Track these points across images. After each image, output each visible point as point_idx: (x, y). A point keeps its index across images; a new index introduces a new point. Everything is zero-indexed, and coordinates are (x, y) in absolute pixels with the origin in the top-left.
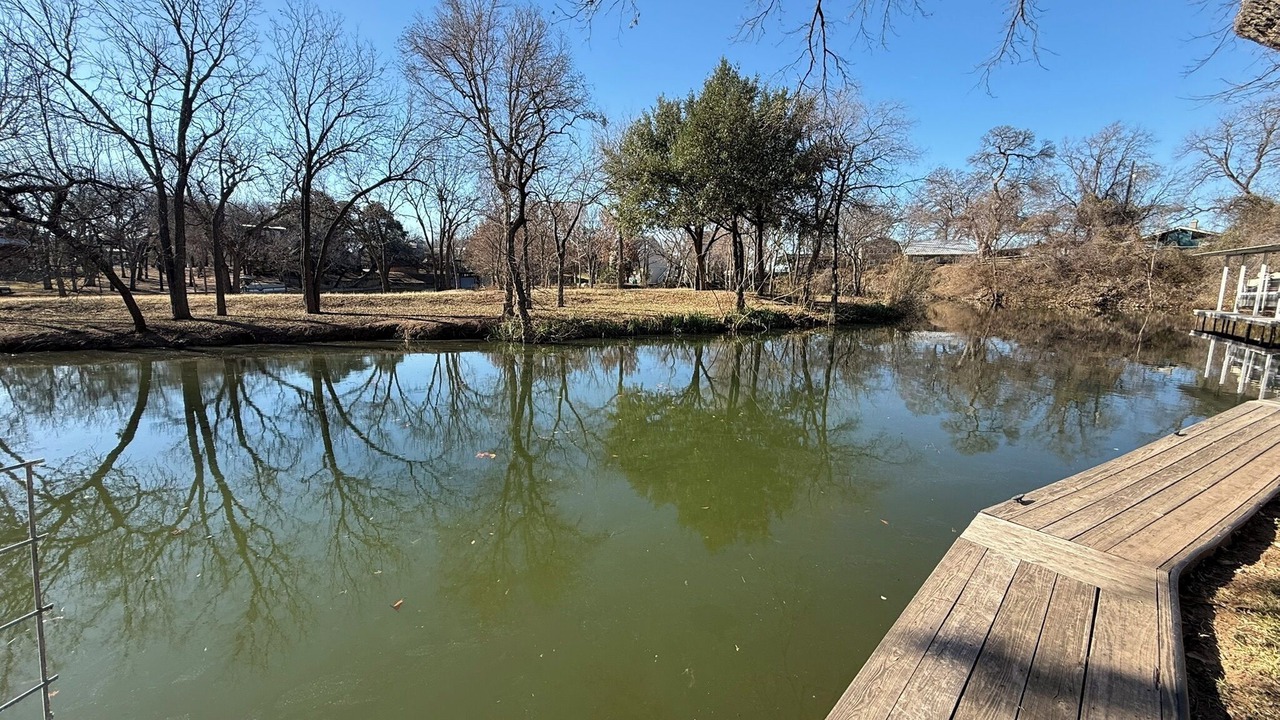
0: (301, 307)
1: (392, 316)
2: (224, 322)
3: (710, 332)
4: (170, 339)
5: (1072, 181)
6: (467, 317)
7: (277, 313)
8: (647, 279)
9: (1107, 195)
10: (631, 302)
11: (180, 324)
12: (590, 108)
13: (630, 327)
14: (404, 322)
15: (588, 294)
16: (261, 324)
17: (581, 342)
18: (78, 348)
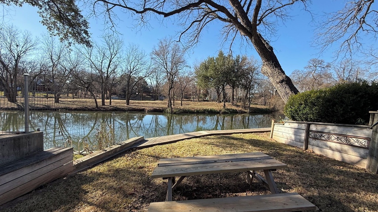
0: (125, 104)
1: (144, 106)
2: (111, 106)
3: (215, 113)
4: (102, 109)
5: (335, 74)
6: (159, 107)
7: (120, 105)
8: (210, 98)
9: (347, 79)
10: (199, 105)
11: (104, 106)
12: (187, 64)
13: (195, 111)
14: (146, 108)
15: (189, 103)
16: (118, 107)
17: (184, 114)
18: (86, 110)
